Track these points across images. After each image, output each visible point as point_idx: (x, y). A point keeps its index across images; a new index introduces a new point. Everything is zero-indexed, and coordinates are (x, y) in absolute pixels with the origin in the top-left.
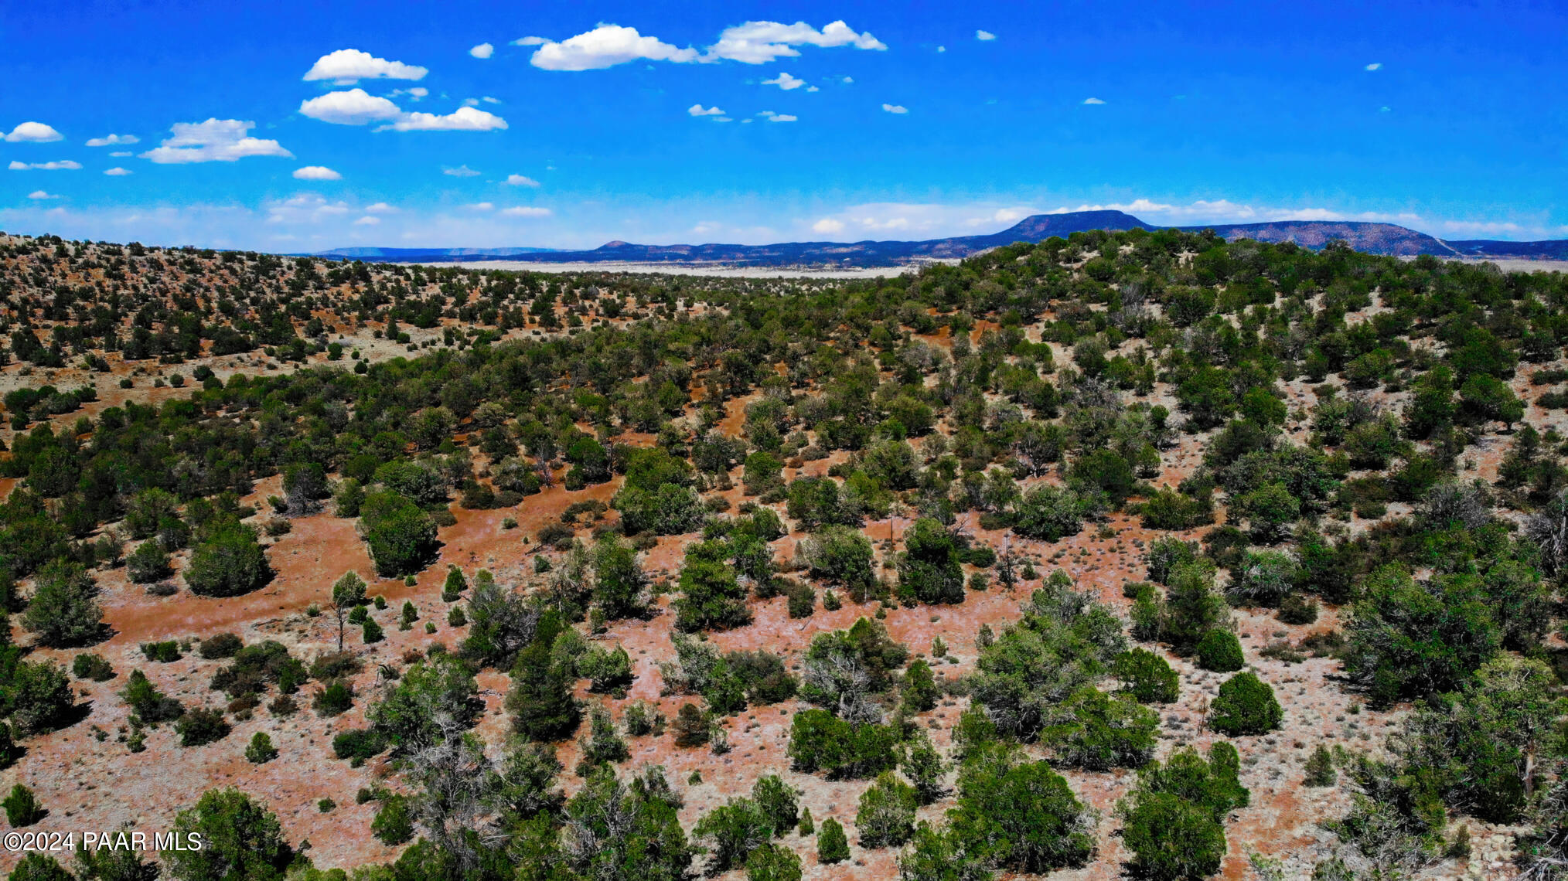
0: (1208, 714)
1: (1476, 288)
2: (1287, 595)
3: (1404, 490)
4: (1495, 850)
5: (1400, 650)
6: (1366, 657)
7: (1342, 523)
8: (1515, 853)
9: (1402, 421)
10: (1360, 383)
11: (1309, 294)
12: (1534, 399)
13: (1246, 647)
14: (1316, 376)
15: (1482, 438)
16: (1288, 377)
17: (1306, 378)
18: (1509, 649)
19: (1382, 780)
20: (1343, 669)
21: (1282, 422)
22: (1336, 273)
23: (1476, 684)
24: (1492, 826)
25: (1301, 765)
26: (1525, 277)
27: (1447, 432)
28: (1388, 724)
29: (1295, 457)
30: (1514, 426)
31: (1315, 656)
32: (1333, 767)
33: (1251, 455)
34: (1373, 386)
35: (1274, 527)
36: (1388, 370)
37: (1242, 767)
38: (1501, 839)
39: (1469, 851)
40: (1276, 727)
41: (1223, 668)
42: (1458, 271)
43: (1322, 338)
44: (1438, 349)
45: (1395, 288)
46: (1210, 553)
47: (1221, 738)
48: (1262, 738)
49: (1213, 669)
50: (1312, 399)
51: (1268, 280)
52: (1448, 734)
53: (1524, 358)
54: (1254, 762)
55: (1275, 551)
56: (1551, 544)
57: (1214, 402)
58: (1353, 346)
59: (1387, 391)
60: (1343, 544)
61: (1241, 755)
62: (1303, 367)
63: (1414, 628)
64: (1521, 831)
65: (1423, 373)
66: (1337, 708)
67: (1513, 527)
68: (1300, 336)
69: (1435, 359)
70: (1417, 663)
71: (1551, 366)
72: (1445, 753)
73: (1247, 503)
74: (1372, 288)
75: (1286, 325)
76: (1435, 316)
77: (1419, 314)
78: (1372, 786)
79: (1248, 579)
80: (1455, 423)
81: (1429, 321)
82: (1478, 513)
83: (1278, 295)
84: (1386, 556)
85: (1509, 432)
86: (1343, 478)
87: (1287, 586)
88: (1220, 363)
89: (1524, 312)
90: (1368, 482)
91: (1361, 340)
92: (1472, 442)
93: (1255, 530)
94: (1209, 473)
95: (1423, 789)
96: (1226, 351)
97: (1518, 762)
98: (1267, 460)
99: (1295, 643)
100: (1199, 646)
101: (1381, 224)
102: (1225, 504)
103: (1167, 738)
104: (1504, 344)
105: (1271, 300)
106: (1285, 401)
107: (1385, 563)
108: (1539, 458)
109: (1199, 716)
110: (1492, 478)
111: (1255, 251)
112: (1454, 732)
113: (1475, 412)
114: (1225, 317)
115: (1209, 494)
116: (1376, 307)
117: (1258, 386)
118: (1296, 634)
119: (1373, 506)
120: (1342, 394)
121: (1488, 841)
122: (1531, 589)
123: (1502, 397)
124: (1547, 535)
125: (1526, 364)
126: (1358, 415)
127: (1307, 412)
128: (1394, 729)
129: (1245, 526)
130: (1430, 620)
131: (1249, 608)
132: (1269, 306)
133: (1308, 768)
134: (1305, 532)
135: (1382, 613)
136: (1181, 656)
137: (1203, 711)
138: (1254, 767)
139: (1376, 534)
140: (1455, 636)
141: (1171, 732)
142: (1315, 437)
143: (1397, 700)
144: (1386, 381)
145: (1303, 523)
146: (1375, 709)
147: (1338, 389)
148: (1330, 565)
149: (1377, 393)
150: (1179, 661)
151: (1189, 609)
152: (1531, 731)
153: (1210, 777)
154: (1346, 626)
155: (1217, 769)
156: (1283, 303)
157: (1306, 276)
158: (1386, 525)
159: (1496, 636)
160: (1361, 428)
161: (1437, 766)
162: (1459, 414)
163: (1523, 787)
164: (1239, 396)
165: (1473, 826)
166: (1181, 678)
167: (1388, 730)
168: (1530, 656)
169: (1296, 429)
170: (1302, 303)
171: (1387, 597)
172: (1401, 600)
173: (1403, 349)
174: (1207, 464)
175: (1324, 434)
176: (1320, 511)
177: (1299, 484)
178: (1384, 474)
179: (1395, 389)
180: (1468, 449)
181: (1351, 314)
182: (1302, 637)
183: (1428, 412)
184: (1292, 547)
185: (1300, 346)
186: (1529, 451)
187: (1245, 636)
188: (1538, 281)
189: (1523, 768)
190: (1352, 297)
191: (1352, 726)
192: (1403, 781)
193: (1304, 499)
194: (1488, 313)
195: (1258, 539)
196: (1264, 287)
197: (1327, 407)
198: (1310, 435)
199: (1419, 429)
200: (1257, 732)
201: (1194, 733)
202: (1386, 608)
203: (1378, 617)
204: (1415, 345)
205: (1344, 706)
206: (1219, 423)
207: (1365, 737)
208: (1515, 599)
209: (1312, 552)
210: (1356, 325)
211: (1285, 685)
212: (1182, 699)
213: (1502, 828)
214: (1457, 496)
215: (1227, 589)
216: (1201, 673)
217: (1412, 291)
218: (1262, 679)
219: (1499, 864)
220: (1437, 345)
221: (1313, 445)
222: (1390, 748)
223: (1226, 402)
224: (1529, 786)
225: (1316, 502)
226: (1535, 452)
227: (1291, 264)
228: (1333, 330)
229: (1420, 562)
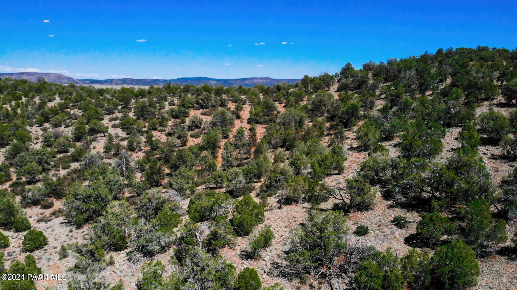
0: (21, 247)
1: (89, 94)
2: (42, 200)
3: (76, 159)
4: (122, 259)
5: (82, 208)
6: (72, 213)
7: (57, 172)
8: (127, 258)
9: (72, 136)
10: (57, 125)
11: (34, 97)
12: (110, 126)
13: (31, 221)
14: (41, 125)
15: (97, 139)
16: (31, 126)
17: (37, 125)
18: (115, 200)
19: (84, 249)
20: (65, 219)
21: (31, 142)
22: (43, 90)
23: (107, 212)
24: (119, 252)
25: (57, 254)
26: (103, 89)
27: (86, 138)
28: (83, 232)
29: (38, 153)
30: (106, 134)
31: (56, 217)
32: (68, 251)
33: (22, 154)
34: (60, 126)
35: (34, 178)
36: (64, 120)
37: (37, 261)
38: (122, 255)
39: (114, 262)
40: (46, 244)
41: (25, 230)
42: (82, 88)
43: (41, 111)
44: (79, 113)
45: (63, 94)
46: (13, 191)
47: (28, 253)
48: (42, 250)
49: (20, 231)
50: (40, 133)
51: (18, 93)
52: (101, 229)
53: (106, 114)
54: (41, 258)
55: (36, 186)
56: (122, 167)
57: (5, 137)
58: (52, 113)
59: (65, 127)
60: (59, 179)
61: (36, 257)
62: (36, 122)
63: (86, 200)
64: (127, 251)
65: (76, 121)
66: (65, 232)
67: (110, 164)
68: (33, 111)
69: (79, 116)
70: (88, 211)
71: (114, 116)
72: (101, 234)
73: (23, 171)
74: (55, 94)
75: (27, 107)
76: (77, 102)
77: (72, 102)
78: (81, 252)
79: (28, 197)
80: (88, 135)
81: (76, 103)
82: (99, 162)
83: (23, 97)
84: (73, 180)
85: (105, 136)
86: (55, 157)
87: (42, 197)
88: (5, 123)
89: (104, 100)
90: (64, 157)
91: (54, 112)
92: (94, 140)
93: (27, 180)
94: (7, 163)
95: (97, 248)
96: (7, 118)
97: (123, 232)
98: (28, 155)
99: (48, 215)
100: (14, 225)
101: (55, 74)
102: (15, 172)
103: (8, 260)
104: (99, 110)
105: (21, 99)
106: (31, 134)
107: (73, 182)
108: (114, 143)
109: (19, 249)
110: (102, 150)
111: (13, 82)
112: (103, 228)
113: (94, 131)
114: (4, 106)
115: (9, 170)
116: (58, 100)
117: (20, 130)
118: (48, 212)
119: (66, 165)
120: (51, 130)
121: (119, 257)
122: (118, 181)
123: (101, 126)
124: (120, 165)
125: (106, 115)
126: (57, 136)
127: (39, 137)
128: (85, 233)
129: (24, 179)
130: (90, 196)
131: (30, 207)
132: (21, 101)
133: (60, 254)
134: (45, 177)
135: (75, 198)
136: (8, 230)
137: (19, 247)
138: (41, 260)
139: (69, 174)
140: (99, 200)
141: (9, 258)
142: (44, 145)
143: (84, 224)
144: (65, 124)
145: (44, 174)
146: (78, 229)
147: (49, 128)
148: (55, 187)
149: (62, 128)
150: (8, 232)
151: (8, 212)
152: (125, 221)
153: (27, 268)
154: (64, 205)
155: (29, 265)
156: (25, 100)
157: (32, 91)
158: (72, 170)
159: (110, 197)
160: (58, 140)
161: (100, 240)
162: (89, 132)
163: (126, 238)
164: (14, 134)
165: (114, 254)
166: (10, 238)
167: (83, 234)
168: (121, 200)
169: (37, 143)
170: (32, 100)
171: (76, 192)
172: (80, 192)
173: (68, 114)
174: (6, 160)
175: (46, 144)
176: (49, 170)
177: (40, 162)
178: (68, 154)
179: (68, 126)
180: (93, 143)
181: (50, 103)
182: (50, 213)
183: (79, 133)
184: (42, 183)
185: (33, 115)
186: (111, 141)
187: (30, 217)
188: (107, 91)
189: (125, 233)
190: (49, 97)
191: (72, 236)
192: (90, 247)
193: (43, 166)
194: (93, 101)
195: (29, 183)
196: (18, 95)
197: (46, 135)
198: (42, 144)
199: (78, 139)
200: (40, 248)
201: (18, 256)
202: (76, 196)
203: (73, 199)
204: (72, 112)
205: (68, 231)
206: (8, 144)
207: (76, 238)
208: (114, 185)
209: (48, 184)
210: (52, 107)
211: (47, 230)
212: (11, 245)
213: (122, 252)
214: (92, 157)
215: (21, 202)
216: (16, 234)
217: (68, 95)
218: (38, 230)
219: (123, 262)
220: (79, 111)
221: (43, 147)
222: (85, 239)
223: (10, 136)
224: (127, 237)
225: (47, 167)
226: (113, 141)
227: (26, 86)
228: (44, 109)
229: (84, 180)
